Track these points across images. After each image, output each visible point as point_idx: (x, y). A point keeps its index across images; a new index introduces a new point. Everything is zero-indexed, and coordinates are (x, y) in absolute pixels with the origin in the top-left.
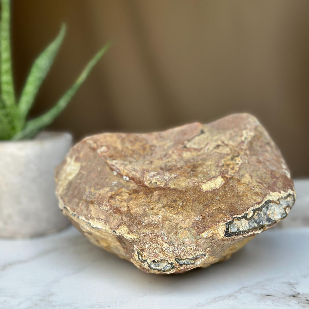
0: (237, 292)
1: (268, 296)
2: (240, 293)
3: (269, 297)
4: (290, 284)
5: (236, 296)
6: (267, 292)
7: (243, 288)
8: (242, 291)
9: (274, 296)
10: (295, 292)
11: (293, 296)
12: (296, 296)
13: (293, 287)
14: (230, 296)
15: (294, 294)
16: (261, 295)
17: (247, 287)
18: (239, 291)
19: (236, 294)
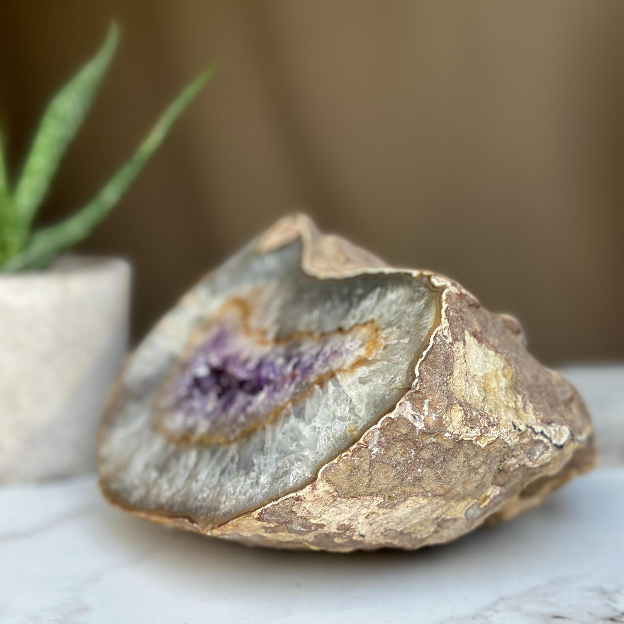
0: (488, 608)
1: (556, 620)
2: (496, 611)
3: (559, 620)
4: (603, 592)
5: (486, 618)
6: (554, 610)
7: (502, 599)
8: (500, 607)
9: (569, 619)
10: (615, 610)
11: (612, 620)
12: (618, 619)
13: (610, 599)
14: (473, 618)
15: (613, 614)
16: (542, 616)
17: (510, 598)
18: (492, 607)
19: (487, 614)
